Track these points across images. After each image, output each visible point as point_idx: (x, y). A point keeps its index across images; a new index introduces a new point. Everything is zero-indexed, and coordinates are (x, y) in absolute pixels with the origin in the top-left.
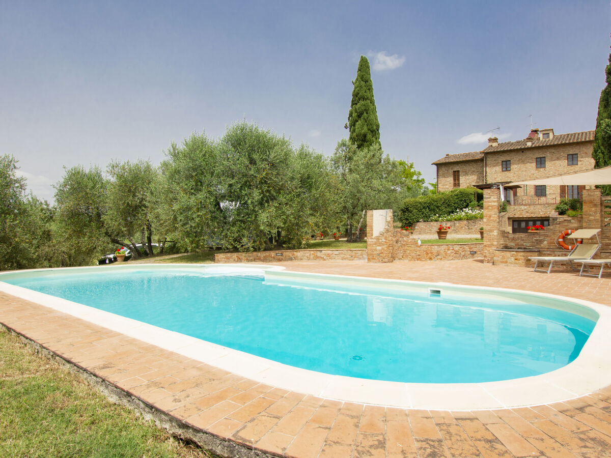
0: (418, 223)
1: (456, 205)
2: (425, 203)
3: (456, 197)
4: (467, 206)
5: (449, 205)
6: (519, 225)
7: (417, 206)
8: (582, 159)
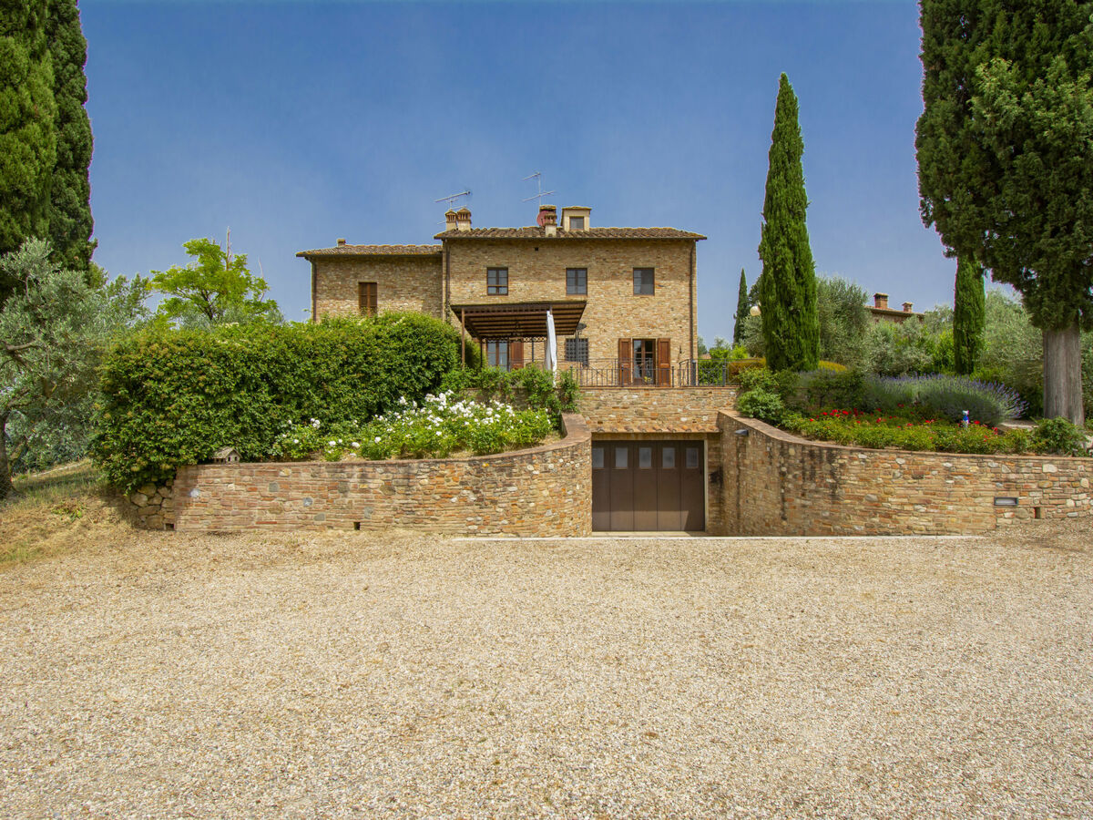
0: (209, 471)
1: (396, 379)
2: (251, 359)
3: (394, 344)
4: (435, 386)
5: (366, 378)
7: (200, 370)
8: (663, 282)
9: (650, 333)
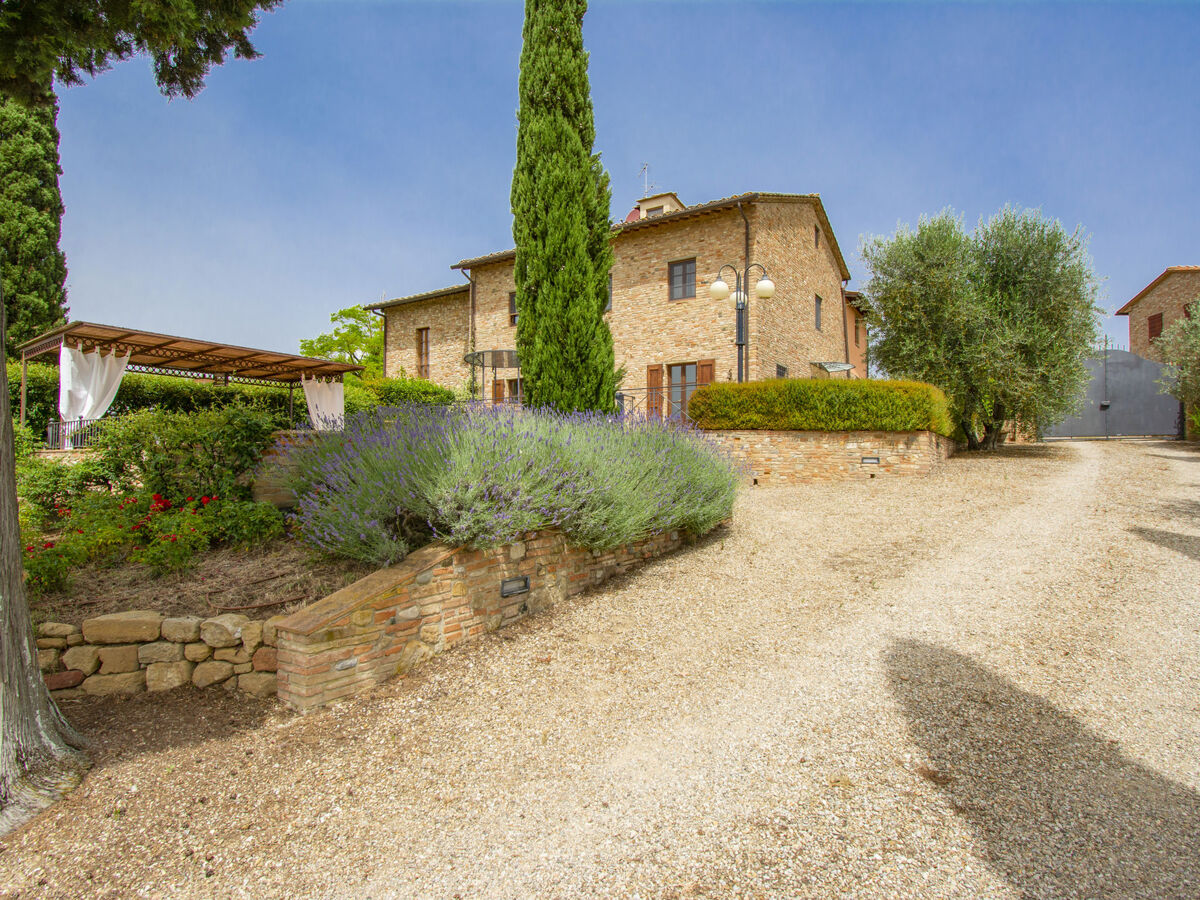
8: (706, 277)
9: (688, 355)
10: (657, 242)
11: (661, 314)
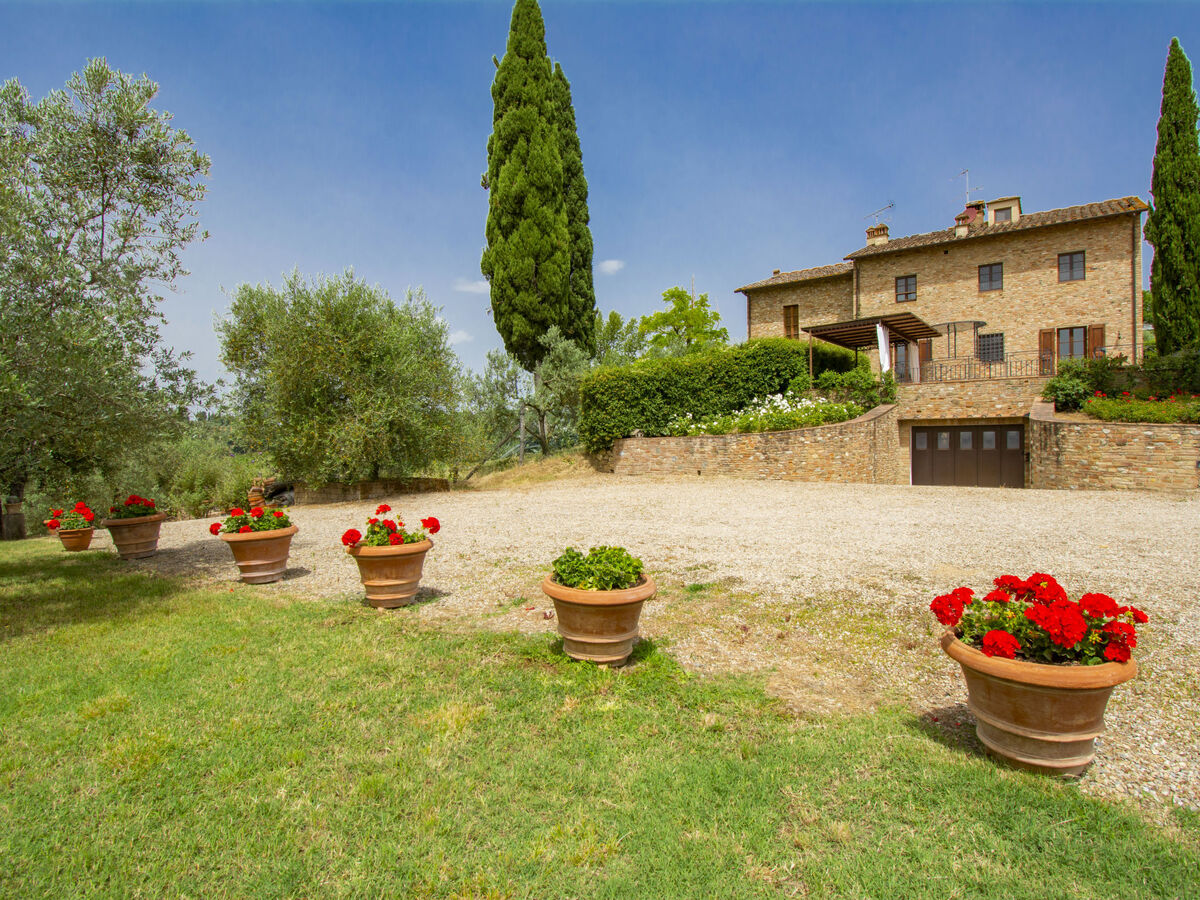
0: (628, 442)
1: (751, 386)
2: (651, 379)
3: (749, 362)
5: (728, 386)
6: (933, 442)
8: (1095, 265)
9: (1079, 321)
10: (1047, 239)
11: (1052, 292)
